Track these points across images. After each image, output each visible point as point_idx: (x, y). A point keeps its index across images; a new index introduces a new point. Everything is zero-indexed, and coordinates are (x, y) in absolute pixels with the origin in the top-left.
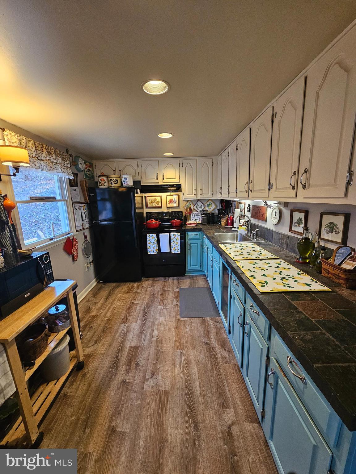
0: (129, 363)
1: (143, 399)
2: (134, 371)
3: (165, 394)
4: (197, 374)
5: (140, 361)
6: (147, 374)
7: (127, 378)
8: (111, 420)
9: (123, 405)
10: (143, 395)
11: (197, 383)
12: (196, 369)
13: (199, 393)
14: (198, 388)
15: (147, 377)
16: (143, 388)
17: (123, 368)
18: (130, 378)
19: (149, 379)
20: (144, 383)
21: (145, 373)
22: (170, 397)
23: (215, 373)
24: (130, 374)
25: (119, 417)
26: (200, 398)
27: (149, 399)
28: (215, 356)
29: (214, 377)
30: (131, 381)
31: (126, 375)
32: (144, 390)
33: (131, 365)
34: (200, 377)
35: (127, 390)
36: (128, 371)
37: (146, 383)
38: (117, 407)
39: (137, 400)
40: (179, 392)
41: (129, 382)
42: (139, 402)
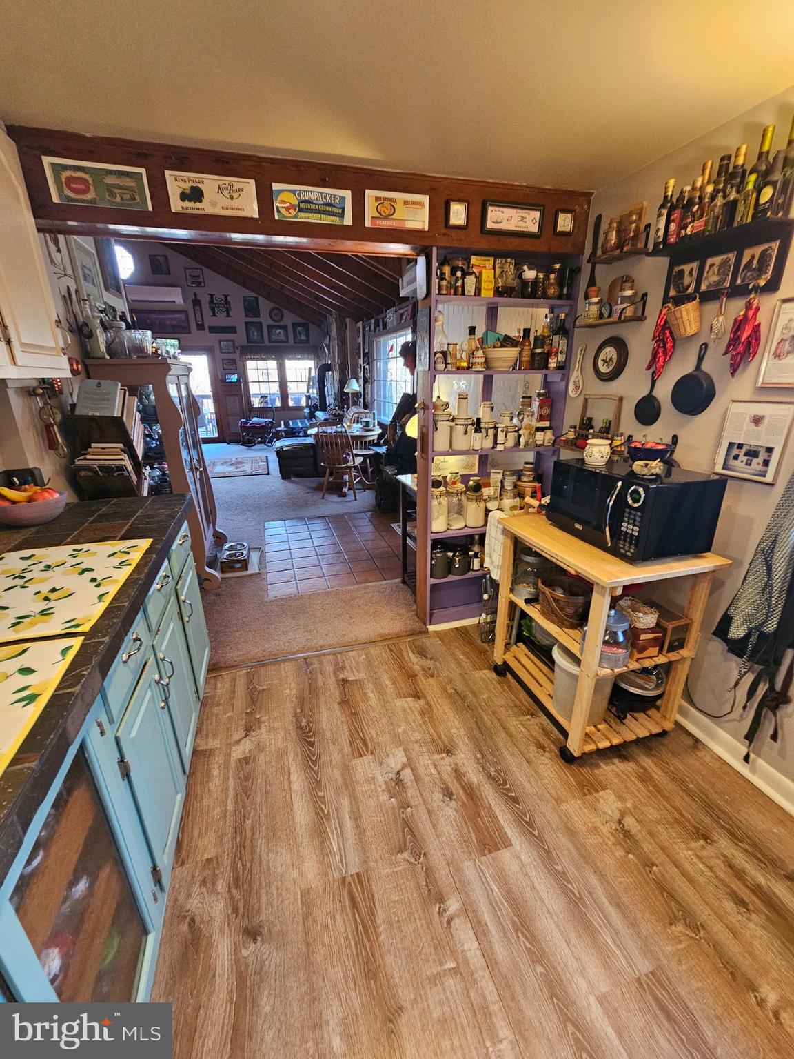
0: (470, 791)
1: (396, 735)
2: (446, 777)
3: (359, 751)
4: (296, 807)
5: (447, 805)
6: (412, 778)
7: (448, 760)
8: (427, 703)
9: (424, 722)
10: (398, 740)
11: (295, 786)
12: (297, 819)
13: (293, 768)
14: (294, 777)
15: (408, 772)
16: (405, 750)
17: (474, 775)
18: (442, 762)
19: (403, 768)
20: (408, 759)
21: (417, 778)
22: (347, 749)
23: (248, 822)
24: (449, 769)
25: (419, 709)
26: (291, 760)
27: (386, 738)
28: (236, 879)
29: (255, 810)
30: (437, 757)
31: (456, 764)
32: (401, 749)
33: (463, 787)
34: (289, 800)
35: (433, 741)
36: (458, 774)
37: (405, 760)
38: (431, 719)
39: (404, 732)
40: (331, 761)
41: (439, 752)
42: (400, 730)
